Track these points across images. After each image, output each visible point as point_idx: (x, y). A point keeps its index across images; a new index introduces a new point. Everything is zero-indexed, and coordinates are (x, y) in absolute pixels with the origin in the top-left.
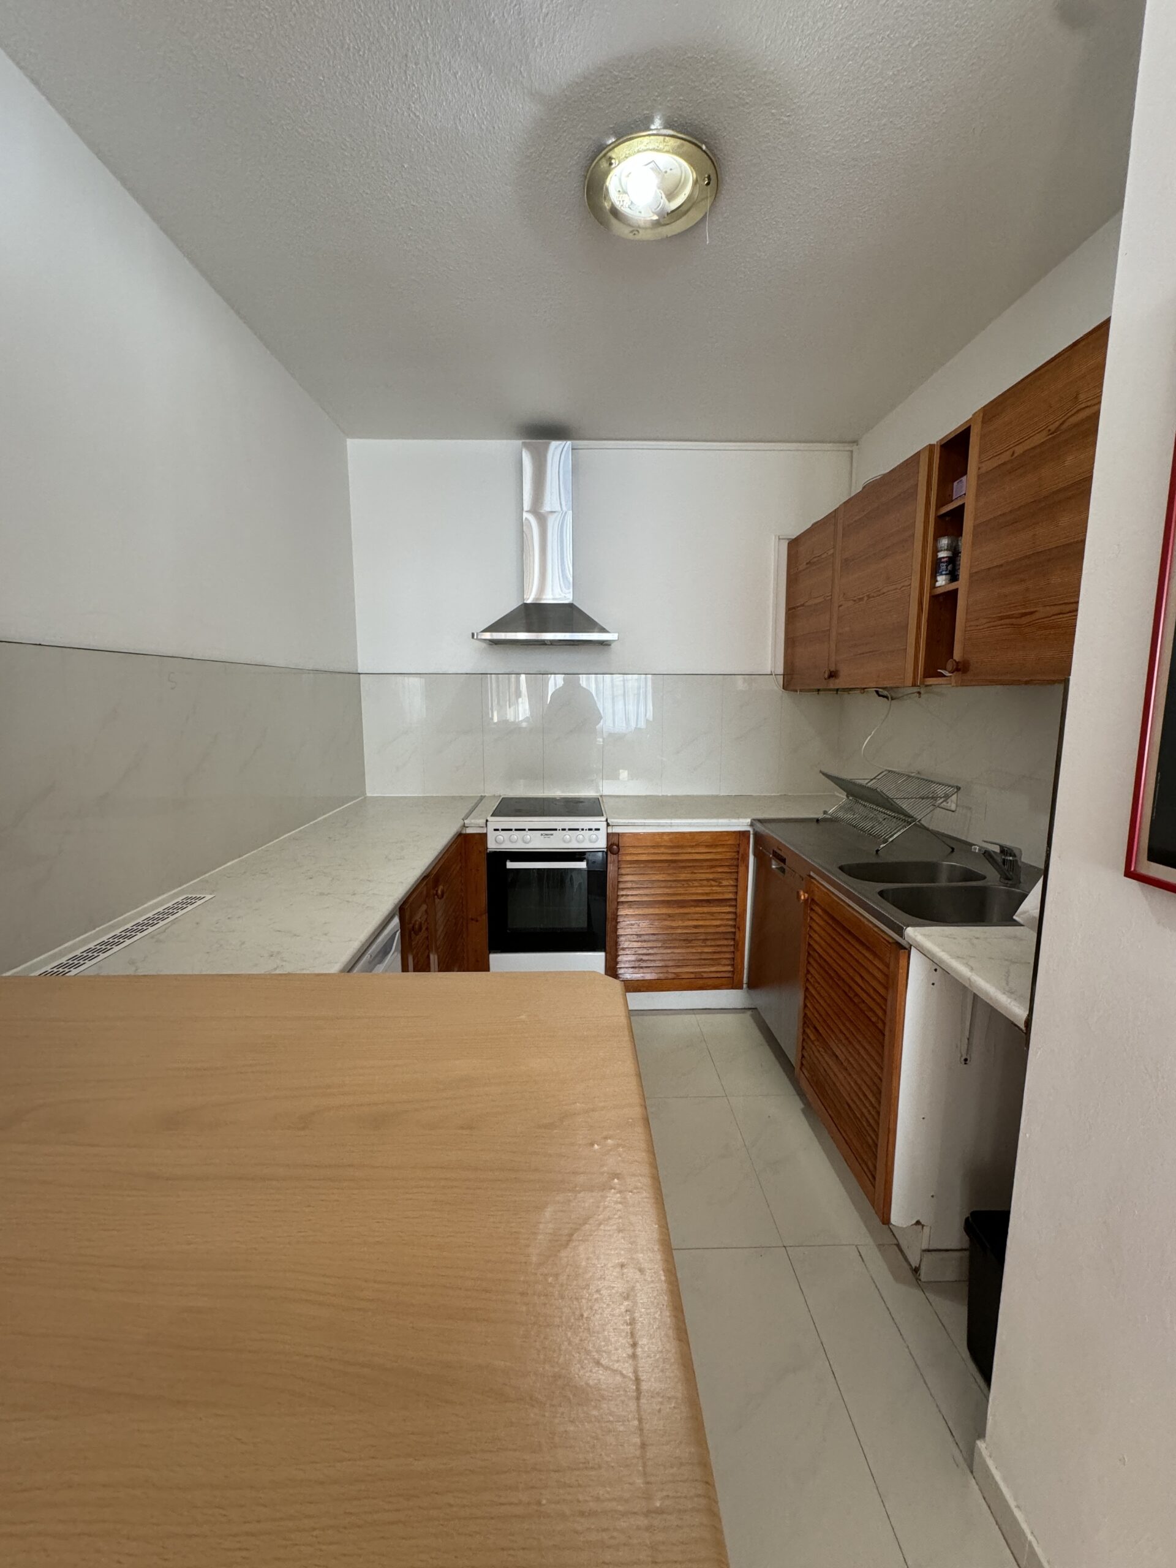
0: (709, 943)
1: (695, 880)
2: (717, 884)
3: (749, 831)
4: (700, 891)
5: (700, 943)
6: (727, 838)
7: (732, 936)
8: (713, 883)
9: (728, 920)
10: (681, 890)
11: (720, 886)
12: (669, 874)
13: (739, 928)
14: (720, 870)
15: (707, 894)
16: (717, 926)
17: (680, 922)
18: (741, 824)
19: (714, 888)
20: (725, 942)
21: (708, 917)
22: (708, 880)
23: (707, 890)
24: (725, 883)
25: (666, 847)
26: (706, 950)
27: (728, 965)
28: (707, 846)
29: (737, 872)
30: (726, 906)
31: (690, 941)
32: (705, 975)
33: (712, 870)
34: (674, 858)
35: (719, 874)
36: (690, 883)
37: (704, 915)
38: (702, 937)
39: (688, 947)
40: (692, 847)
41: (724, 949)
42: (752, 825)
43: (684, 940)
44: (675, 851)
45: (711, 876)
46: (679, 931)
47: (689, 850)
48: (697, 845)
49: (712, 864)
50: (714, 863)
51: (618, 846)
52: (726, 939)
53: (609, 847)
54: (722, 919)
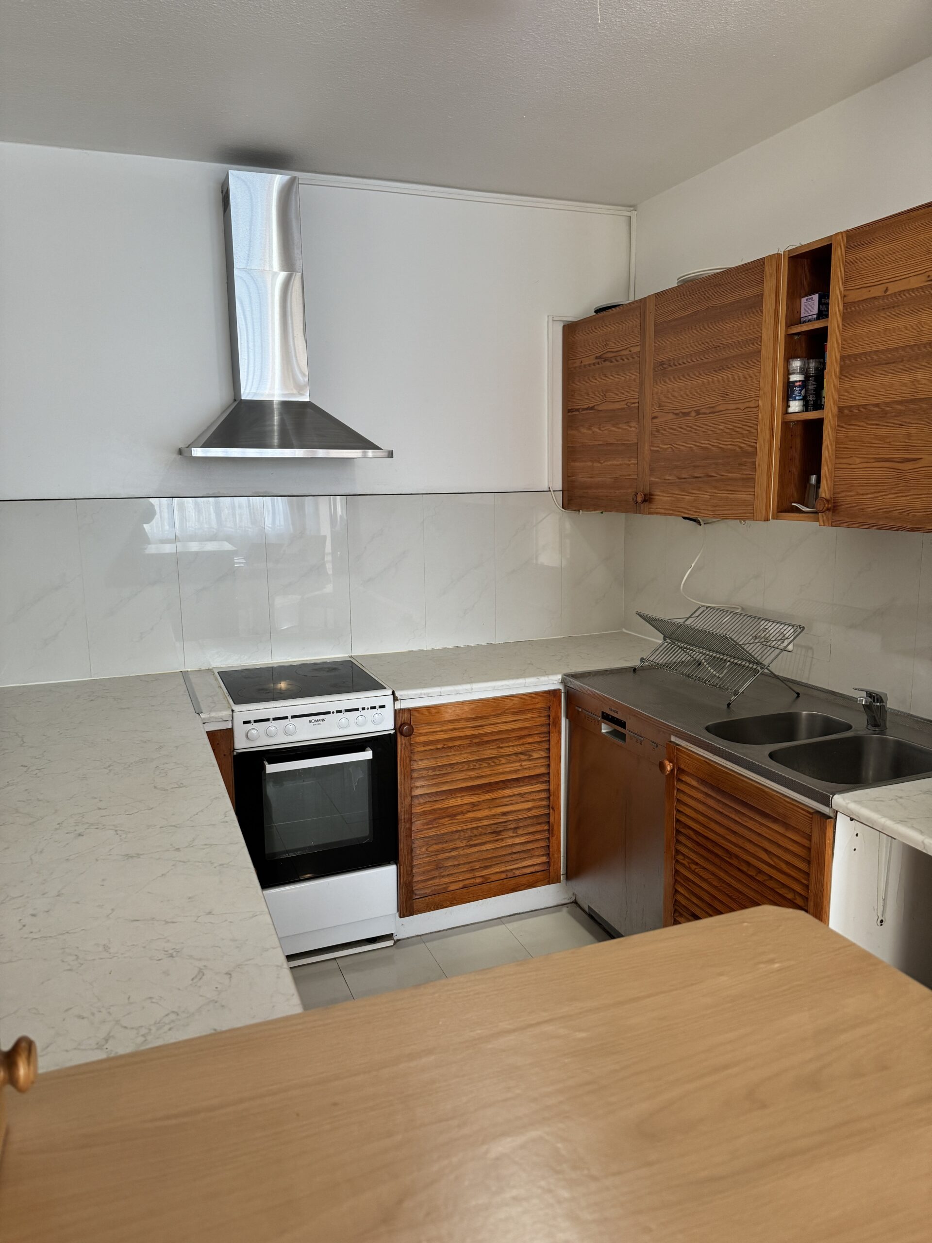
0: (520, 832)
1: (502, 756)
2: (526, 757)
3: (559, 690)
4: (508, 769)
5: (511, 834)
6: (536, 700)
7: (545, 819)
8: (523, 757)
9: (541, 799)
10: (487, 771)
11: (530, 760)
12: (471, 753)
13: (553, 808)
14: (529, 740)
15: (516, 771)
16: (529, 809)
17: (487, 810)
18: (551, 682)
19: (524, 763)
20: (538, 828)
21: (519, 799)
22: (516, 754)
23: (516, 766)
24: (535, 755)
25: (467, 720)
26: (518, 840)
27: (543, 855)
28: (514, 713)
29: (549, 741)
30: (537, 783)
31: (498, 833)
32: (517, 873)
33: (521, 742)
34: (477, 732)
35: (530, 746)
36: (496, 761)
37: (513, 798)
38: (512, 826)
39: (497, 840)
40: (497, 715)
41: (538, 836)
42: (563, 682)
43: (492, 833)
44: (478, 723)
45: (520, 749)
46: (486, 822)
47: (494, 720)
48: (504, 713)
49: (521, 735)
50: (523, 733)
51: (410, 724)
52: (540, 824)
53: (398, 728)
54: (534, 800)
